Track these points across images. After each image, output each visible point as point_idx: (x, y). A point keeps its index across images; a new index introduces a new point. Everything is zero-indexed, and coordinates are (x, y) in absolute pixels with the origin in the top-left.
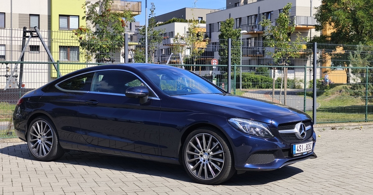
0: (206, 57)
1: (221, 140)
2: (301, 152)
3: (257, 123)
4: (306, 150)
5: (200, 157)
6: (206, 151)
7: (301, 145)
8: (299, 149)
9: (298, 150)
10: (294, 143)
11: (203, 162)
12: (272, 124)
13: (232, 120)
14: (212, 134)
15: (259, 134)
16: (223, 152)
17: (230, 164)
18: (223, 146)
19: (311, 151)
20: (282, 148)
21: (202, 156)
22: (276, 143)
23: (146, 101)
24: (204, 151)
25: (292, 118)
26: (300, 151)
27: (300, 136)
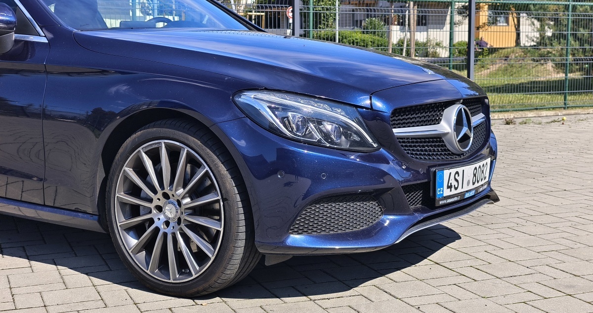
1: (213, 161)
2: (459, 190)
3: (326, 106)
4: (474, 184)
5: (154, 211)
6: (171, 196)
7: (460, 170)
8: (454, 183)
9: (450, 187)
10: (440, 165)
11: (162, 227)
12: (371, 108)
13: (248, 98)
14: (186, 142)
15: (332, 142)
16: (219, 197)
17: (243, 236)
18: (219, 180)
19: (485, 186)
20: (402, 182)
21: (159, 209)
22: (384, 167)
23: (9, 46)
24: (166, 196)
25: (431, 91)
26: (456, 189)
27: (457, 145)
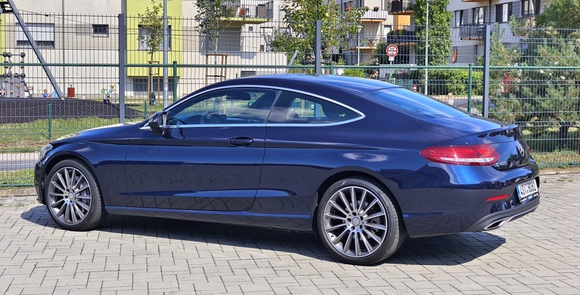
0: (408, 41)
